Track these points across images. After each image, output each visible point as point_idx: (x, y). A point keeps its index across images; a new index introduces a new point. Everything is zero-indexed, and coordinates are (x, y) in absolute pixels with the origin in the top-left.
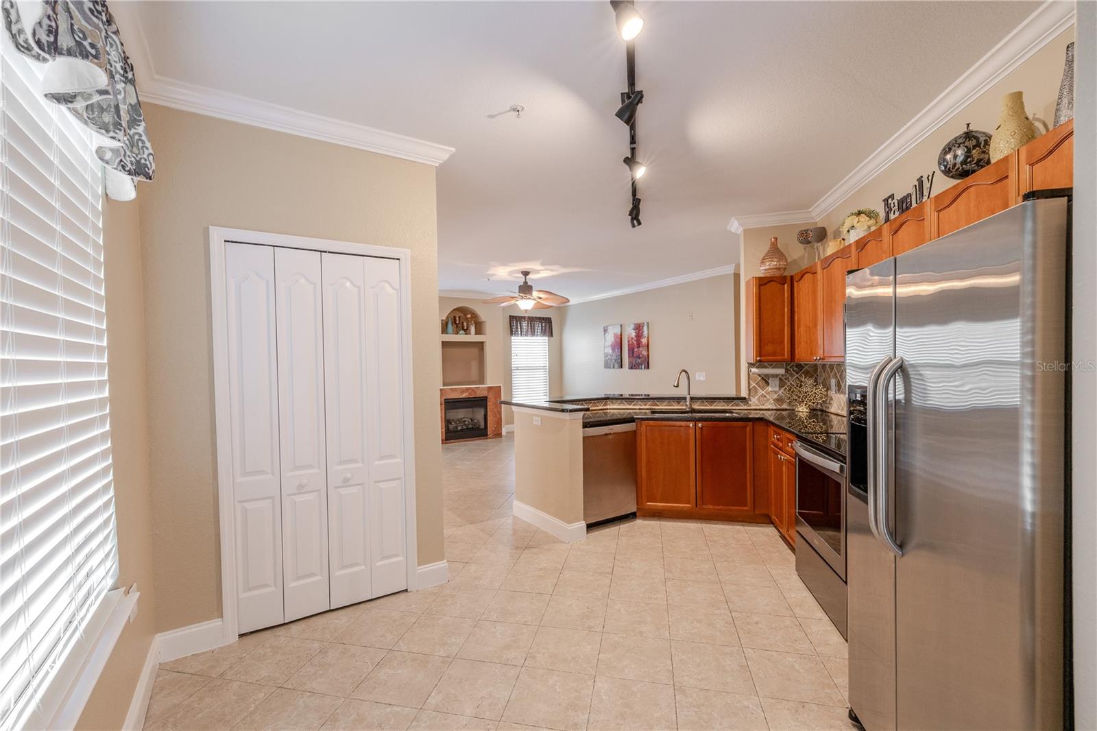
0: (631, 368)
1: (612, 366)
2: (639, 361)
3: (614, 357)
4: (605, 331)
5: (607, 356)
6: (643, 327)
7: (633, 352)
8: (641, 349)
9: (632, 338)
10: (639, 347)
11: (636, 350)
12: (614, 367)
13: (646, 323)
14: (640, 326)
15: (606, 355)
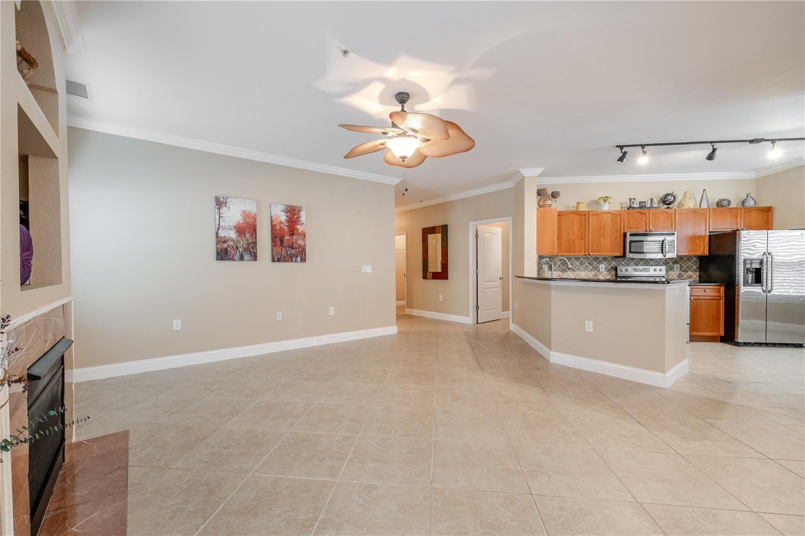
0: (276, 259)
1: (237, 257)
2: (293, 252)
3: (242, 244)
4: (220, 203)
5: (225, 242)
6: (299, 211)
7: (282, 241)
8: (295, 237)
9: (281, 223)
10: (292, 235)
11: (287, 237)
12: (242, 258)
13: (305, 208)
14: (295, 210)
15: (220, 240)
